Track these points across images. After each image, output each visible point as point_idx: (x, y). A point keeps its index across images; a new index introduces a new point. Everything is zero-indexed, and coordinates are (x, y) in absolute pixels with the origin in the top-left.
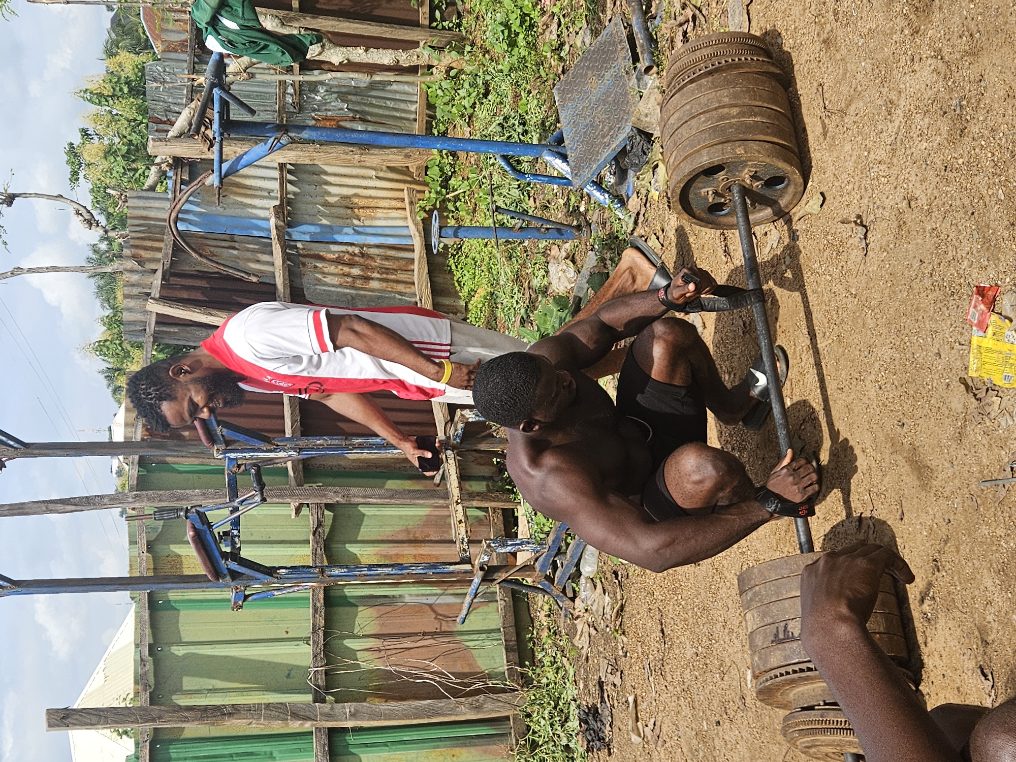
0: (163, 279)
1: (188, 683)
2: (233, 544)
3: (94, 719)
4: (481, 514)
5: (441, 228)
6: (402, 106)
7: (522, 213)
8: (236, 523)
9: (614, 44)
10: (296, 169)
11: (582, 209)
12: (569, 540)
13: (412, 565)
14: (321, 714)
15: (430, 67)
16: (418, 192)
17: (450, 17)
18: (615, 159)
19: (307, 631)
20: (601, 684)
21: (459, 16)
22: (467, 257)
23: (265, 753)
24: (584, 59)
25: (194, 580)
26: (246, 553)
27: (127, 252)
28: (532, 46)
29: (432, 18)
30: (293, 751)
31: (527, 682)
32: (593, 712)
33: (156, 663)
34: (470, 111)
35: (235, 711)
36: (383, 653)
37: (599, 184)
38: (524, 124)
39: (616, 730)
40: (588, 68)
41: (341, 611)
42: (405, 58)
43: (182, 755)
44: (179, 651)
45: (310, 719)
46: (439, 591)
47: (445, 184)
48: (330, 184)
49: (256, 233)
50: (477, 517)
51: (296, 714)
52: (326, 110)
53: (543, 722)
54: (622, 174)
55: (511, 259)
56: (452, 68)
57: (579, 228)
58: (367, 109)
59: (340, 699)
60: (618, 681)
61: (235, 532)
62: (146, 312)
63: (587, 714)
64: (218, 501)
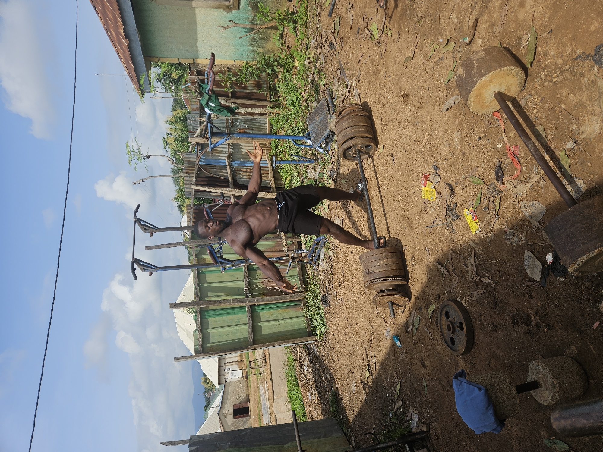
0: (195, 179)
1: (209, 294)
2: (221, 254)
3: (183, 305)
4: (291, 243)
5: (276, 161)
6: (263, 125)
7: (299, 156)
8: (221, 248)
9: (323, 106)
10: (233, 145)
11: (316, 154)
12: (316, 249)
13: (272, 258)
14: (248, 301)
15: (270, 113)
16: (269, 150)
17: (276, 98)
18: (325, 139)
19: (243, 278)
20: (327, 288)
21: (278, 97)
22: (284, 169)
23: (233, 313)
24: (315, 111)
25: (210, 265)
26: (224, 256)
27: (184, 171)
28: (300, 106)
29: (271, 98)
30: (240, 312)
31: (306, 289)
32: (325, 296)
33: (200, 289)
34: (283, 126)
35: (223, 301)
36: (265, 283)
37: (320, 147)
38: (299, 129)
39: (331, 301)
40: (316, 113)
41: (252, 272)
42: (263, 111)
43: (209, 314)
44: (206, 285)
45: (245, 302)
46: (280, 265)
47: (276, 148)
48: (243, 149)
49: (222, 164)
50: (290, 244)
51: (241, 301)
52: (241, 127)
53: (311, 300)
54: (327, 144)
55: (296, 169)
56: (277, 113)
57: (316, 160)
58: (252, 126)
59: (253, 297)
60: (331, 287)
61: (221, 251)
62: (191, 188)
63: (323, 297)
64: (215, 242)
